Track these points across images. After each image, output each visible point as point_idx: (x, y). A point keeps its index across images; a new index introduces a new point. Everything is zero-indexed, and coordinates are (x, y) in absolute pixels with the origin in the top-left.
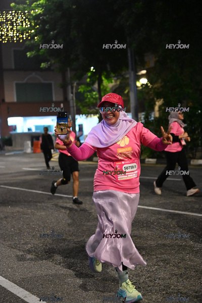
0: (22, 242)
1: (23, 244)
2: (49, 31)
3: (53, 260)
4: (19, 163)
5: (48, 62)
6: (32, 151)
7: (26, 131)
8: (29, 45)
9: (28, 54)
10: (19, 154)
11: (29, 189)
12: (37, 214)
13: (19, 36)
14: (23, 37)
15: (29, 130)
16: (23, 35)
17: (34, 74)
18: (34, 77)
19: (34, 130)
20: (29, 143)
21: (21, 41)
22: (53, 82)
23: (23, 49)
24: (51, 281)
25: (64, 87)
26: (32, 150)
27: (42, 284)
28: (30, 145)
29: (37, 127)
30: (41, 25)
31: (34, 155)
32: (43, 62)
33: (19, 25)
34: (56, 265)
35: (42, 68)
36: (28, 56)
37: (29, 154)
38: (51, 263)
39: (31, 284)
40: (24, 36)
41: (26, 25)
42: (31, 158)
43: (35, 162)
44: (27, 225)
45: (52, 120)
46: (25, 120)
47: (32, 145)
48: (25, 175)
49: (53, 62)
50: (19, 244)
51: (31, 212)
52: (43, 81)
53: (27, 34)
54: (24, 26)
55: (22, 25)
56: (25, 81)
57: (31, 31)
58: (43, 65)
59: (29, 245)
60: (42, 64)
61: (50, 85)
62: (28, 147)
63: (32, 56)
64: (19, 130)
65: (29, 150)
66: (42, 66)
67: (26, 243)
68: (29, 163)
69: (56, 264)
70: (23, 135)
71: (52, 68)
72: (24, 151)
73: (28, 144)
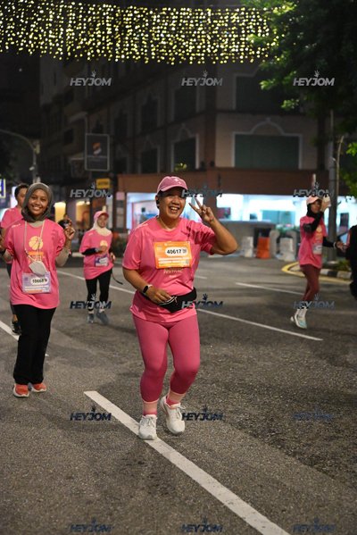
0: (231, 408)
1: (231, 412)
2: (302, 43)
3: (283, 447)
4: (232, 273)
5: (295, 99)
6: (255, 256)
7: (246, 218)
8: (266, 68)
9: (263, 84)
10: (233, 258)
11: (246, 319)
12: (259, 363)
13: (249, 51)
14: (256, 54)
15: (252, 217)
16: (256, 50)
17: (268, 119)
18: (270, 125)
19: (260, 219)
20: (251, 240)
21: (252, 61)
22: (300, 136)
23: (252, 75)
24: (278, 483)
25: (320, 145)
26: (254, 252)
27: (261, 486)
28: (251, 244)
29: (266, 214)
30: (289, 33)
31: (259, 261)
32: (287, 99)
33: (251, 33)
34: (287, 456)
35: (283, 109)
36: (262, 87)
37: (249, 259)
38: (278, 452)
39: (242, 482)
40: (258, 52)
41: (262, 34)
42: (253, 266)
43: (259, 275)
44: (241, 380)
45: (294, 203)
46: (245, 200)
47: (256, 244)
48: (240, 295)
49: (305, 99)
51: (249, 359)
52: (283, 134)
53: (263, 50)
54: (259, 35)
55: (256, 34)
56: (251, 133)
57: (270, 43)
58: (286, 104)
59: (242, 416)
60: (285, 102)
61: (296, 140)
62: (249, 248)
63: (269, 88)
64: (234, 217)
65: (249, 253)
66: (284, 106)
67: (236, 412)
68: (248, 275)
69: (287, 453)
70: (240, 226)
71: (301, 110)
72: (241, 254)
73: (249, 242)
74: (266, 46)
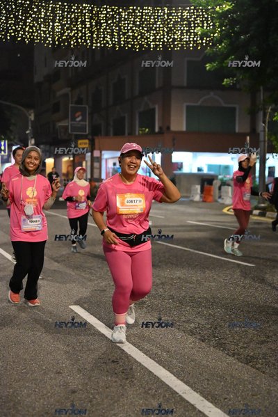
0: (183, 319)
1: (184, 322)
2: (238, 34)
3: (224, 349)
4: (183, 214)
5: (233, 78)
6: (201, 200)
7: (195, 171)
8: (210, 54)
9: (208, 66)
10: (184, 201)
11: (195, 249)
13: (197, 40)
14: (202, 43)
15: (199, 170)
16: (202, 39)
17: (212, 94)
18: (212, 98)
19: (205, 171)
20: (198, 187)
21: (199, 48)
22: (237, 106)
23: (199, 59)
24: (221, 377)
25: (253, 114)
26: (201, 197)
27: (208, 380)
28: (199, 191)
29: (210, 167)
30: (228, 27)
31: (204, 204)
32: (227, 78)
33: (199, 26)
35: (224, 85)
36: (208, 68)
37: (197, 202)
38: (221, 353)
39: (192, 376)
40: (204, 41)
41: (207, 27)
42: (200, 208)
43: (205, 215)
44: (191, 297)
45: (232, 159)
46: (194, 157)
47: (202, 191)
48: (190, 231)
49: (241, 77)
50: (179, 321)
52: (224, 105)
53: (208, 39)
54: (205, 28)
55: (203, 27)
56: (199, 103)
57: (214, 34)
59: (192, 325)
60: (225, 80)
61: (234, 109)
62: (197, 193)
63: (213, 69)
64: (186, 170)
65: (197, 198)
66: (224, 83)
67: (188, 322)
68: (196, 215)
69: (228, 354)
70: (190, 176)
71: (238, 86)
72: (191, 198)
73: (197, 189)
74: (210, 37)
